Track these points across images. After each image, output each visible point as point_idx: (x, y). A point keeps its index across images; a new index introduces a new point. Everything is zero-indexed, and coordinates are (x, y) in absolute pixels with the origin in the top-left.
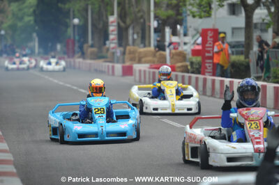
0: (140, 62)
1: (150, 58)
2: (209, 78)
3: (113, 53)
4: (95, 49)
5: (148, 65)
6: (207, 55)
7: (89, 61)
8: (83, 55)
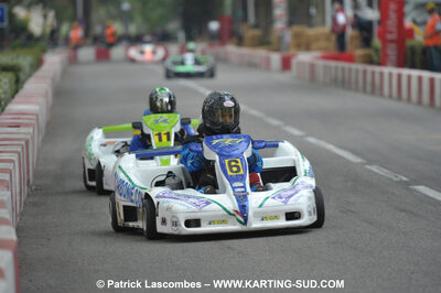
0: (308, 48)
1: (323, 44)
2: (395, 71)
3: (280, 39)
4: (257, 33)
5: (317, 54)
6: (389, 37)
7: (245, 51)
8: (240, 42)
